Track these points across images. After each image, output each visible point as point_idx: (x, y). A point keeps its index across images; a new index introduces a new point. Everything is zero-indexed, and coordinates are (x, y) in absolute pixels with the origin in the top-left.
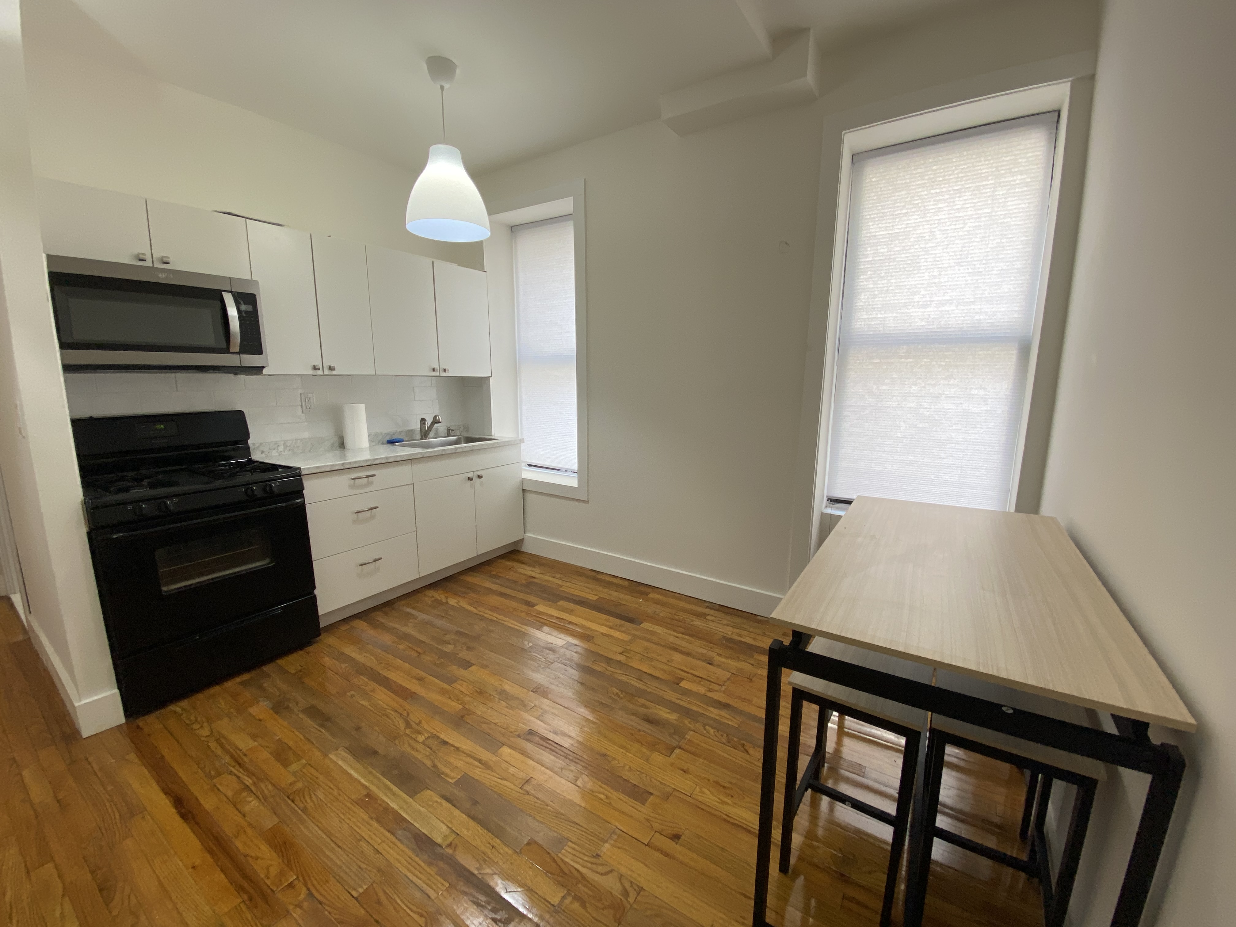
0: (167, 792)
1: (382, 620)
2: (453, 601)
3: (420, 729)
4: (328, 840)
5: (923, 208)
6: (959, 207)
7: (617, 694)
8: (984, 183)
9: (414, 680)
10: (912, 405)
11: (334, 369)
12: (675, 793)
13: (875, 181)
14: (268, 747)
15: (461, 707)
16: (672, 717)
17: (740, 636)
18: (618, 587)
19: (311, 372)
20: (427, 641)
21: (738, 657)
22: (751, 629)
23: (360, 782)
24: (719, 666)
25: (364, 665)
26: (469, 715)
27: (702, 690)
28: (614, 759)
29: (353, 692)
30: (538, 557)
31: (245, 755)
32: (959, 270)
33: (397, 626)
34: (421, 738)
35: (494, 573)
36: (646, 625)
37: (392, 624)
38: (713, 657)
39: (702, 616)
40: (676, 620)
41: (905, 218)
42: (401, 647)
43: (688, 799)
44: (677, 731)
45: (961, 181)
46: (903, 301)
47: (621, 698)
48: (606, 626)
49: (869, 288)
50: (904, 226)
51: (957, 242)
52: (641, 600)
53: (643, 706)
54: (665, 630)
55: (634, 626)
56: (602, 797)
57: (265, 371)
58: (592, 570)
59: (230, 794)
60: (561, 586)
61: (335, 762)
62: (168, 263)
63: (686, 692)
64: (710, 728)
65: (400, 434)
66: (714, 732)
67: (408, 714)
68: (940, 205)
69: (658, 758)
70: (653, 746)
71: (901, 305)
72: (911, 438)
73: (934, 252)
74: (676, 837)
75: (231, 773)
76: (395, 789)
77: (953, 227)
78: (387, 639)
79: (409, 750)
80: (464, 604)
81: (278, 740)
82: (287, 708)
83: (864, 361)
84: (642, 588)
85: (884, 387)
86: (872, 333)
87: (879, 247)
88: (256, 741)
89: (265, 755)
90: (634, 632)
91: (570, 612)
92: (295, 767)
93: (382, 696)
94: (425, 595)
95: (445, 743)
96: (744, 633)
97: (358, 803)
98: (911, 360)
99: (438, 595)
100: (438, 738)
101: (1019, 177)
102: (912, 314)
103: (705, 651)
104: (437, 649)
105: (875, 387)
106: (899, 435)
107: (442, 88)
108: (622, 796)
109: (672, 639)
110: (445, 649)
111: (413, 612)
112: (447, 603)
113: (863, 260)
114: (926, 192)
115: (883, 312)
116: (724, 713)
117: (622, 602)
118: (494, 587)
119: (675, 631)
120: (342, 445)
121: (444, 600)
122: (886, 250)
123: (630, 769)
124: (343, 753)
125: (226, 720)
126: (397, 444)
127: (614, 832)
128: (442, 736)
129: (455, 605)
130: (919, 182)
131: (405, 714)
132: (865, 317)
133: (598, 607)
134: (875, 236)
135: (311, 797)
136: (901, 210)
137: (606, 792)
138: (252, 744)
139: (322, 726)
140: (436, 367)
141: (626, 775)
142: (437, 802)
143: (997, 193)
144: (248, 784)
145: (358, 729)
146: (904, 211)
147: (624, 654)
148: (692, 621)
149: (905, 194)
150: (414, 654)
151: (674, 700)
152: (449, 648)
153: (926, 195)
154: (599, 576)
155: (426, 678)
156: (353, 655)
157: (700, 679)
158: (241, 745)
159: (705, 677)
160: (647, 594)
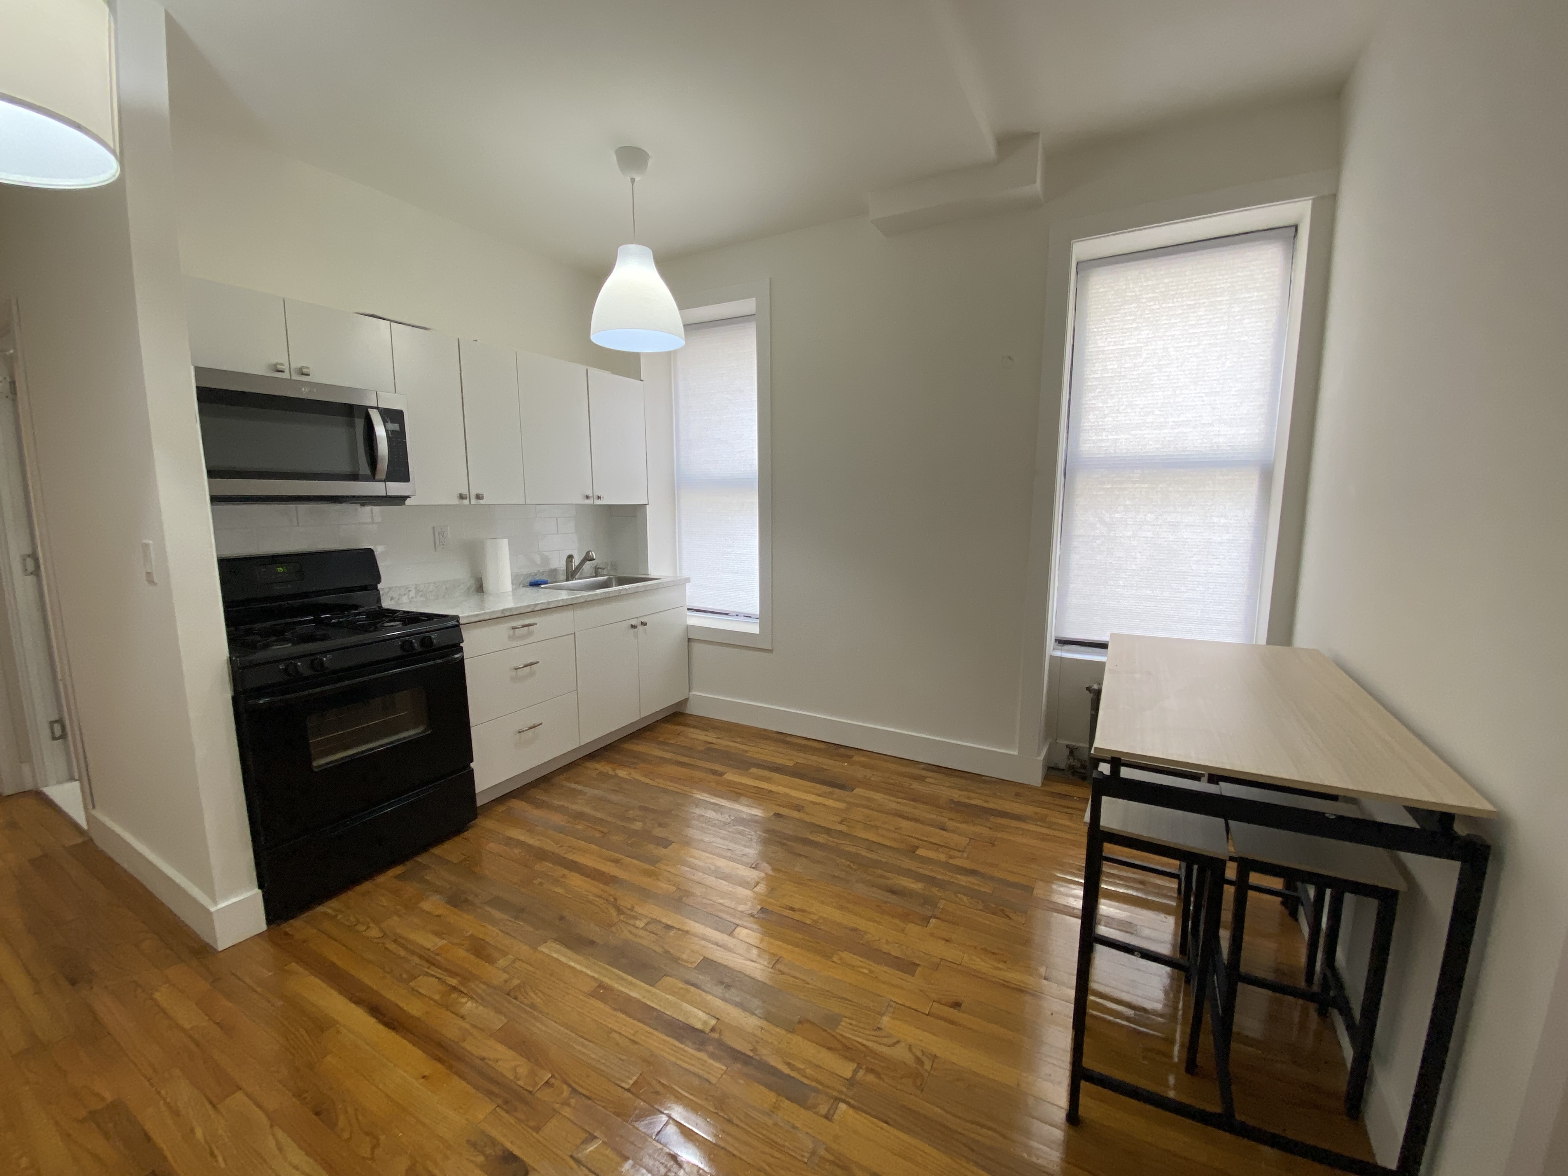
0: (358, 1002)
1: (544, 798)
2: (622, 773)
3: (633, 913)
4: (573, 1035)
5: (1154, 322)
6: (1193, 322)
7: (849, 866)
8: (1219, 299)
9: (609, 863)
10: (1150, 534)
11: (482, 498)
12: (942, 963)
13: (1102, 292)
14: (463, 945)
15: (675, 888)
16: (917, 886)
17: (969, 798)
18: (814, 751)
19: (456, 502)
20: (610, 819)
21: (972, 821)
22: (980, 791)
23: (586, 974)
24: (953, 831)
25: (540, 848)
26: (687, 896)
27: (943, 857)
28: (866, 933)
29: (539, 880)
30: (708, 719)
31: (437, 955)
32: (1195, 390)
33: (566, 805)
34: (641, 924)
35: (661, 739)
36: (858, 791)
37: (557, 803)
38: (946, 823)
39: (921, 779)
40: (891, 784)
41: (1136, 333)
42: (580, 827)
43: (959, 968)
44: (927, 901)
45: (1195, 296)
46: (1136, 422)
47: (855, 870)
48: (813, 794)
49: (1099, 407)
50: (1134, 341)
51: (1192, 359)
52: (846, 764)
53: (881, 876)
54: (882, 796)
55: (847, 793)
56: (866, 971)
57: (408, 502)
58: (778, 732)
59: (437, 997)
60: (747, 752)
61: (548, 956)
62: (308, 375)
63: (925, 860)
64: (963, 896)
65: (543, 574)
66: (968, 900)
67: (616, 899)
68: (1173, 321)
69: (913, 929)
70: (906, 917)
71: (1133, 426)
72: (1148, 571)
73: (1167, 369)
74: (957, 1005)
75: (427, 974)
76: (630, 978)
77: (1187, 344)
78: (558, 819)
79: (630, 936)
80: (637, 776)
81: (471, 935)
82: (466, 901)
83: (1094, 486)
84: (842, 750)
85: (1117, 515)
86: (1102, 456)
87: (1108, 363)
88: (444, 939)
89: (462, 953)
90: (848, 799)
91: (768, 780)
92: (502, 963)
93: (576, 881)
94: (586, 768)
95: (669, 927)
96: (972, 795)
97: (593, 994)
98: (1146, 486)
99: (602, 767)
100: (660, 922)
101: (1256, 294)
102: (1146, 436)
103: (935, 817)
104: (624, 827)
105: (1107, 515)
106: (1134, 567)
107: (633, 180)
108: (886, 969)
109: (893, 805)
110: (633, 827)
111: (579, 787)
112: (616, 775)
113: (1091, 377)
114: (1157, 307)
115: (1114, 433)
116: (972, 879)
117: (825, 767)
118: (668, 755)
119: (893, 796)
120: (480, 588)
121: (611, 772)
122: (1116, 366)
123: (887, 942)
124: (554, 945)
125: (396, 918)
126: (542, 586)
127: (889, 1006)
128: (664, 920)
129: (627, 777)
130: (1150, 295)
131: (612, 900)
132: (1094, 438)
133: (798, 773)
134: (1104, 351)
135: (536, 994)
136: (1132, 324)
137: (868, 966)
138: (441, 943)
139: (516, 918)
140: (590, 494)
141: (886, 948)
142: (681, 988)
143: (1233, 310)
144: (454, 985)
145: (562, 918)
146: (1135, 325)
147: (843, 823)
148: (911, 785)
149: (1136, 308)
150: (598, 835)
151: (913, 869)
152: (638, 826)
153: (1158, 309)
154: (789, 739)
155: (622, 859)
156: (522, 838)
157: (937, 846)
158: (428, 945)
159: (942, 844)
160: (851, 757)
